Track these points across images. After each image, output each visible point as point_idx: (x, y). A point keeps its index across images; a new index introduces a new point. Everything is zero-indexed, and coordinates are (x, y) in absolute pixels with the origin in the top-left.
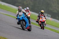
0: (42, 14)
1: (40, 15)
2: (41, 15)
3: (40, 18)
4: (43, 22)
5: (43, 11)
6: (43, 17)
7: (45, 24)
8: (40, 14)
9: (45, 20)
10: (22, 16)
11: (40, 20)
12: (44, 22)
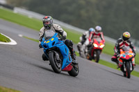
0: (126, 42)
1: (120, 44)
2: (124, 43)
3: (121, 50)
4: (127, 61)
5: (127, 34)
6: (128, 48)
7: (133, 65)
8: (121, 41)
9: (133, 54)
10: (52, 39)
11: (121, 55)
12: (130, 60)
